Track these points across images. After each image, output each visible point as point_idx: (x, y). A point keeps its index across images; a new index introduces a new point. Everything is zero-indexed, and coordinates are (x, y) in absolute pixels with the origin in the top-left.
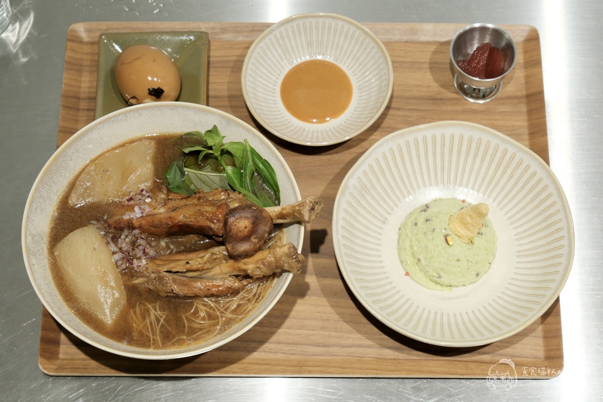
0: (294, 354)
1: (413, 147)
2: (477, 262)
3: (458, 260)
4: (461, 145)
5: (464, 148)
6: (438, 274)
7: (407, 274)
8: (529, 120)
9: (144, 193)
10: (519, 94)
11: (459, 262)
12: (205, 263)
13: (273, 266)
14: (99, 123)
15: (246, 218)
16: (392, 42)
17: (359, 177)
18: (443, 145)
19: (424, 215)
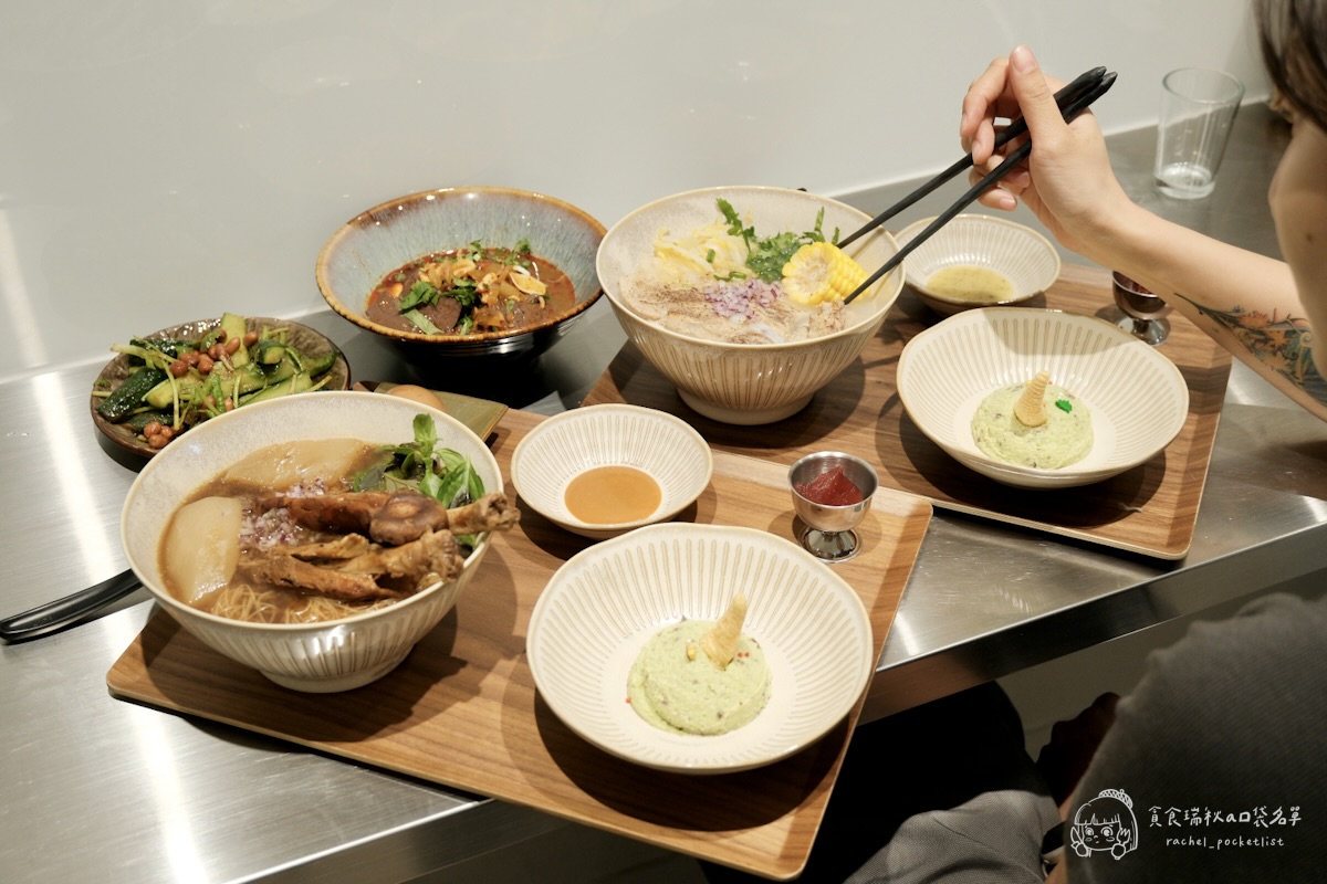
0: (435, 755)
1: (695, 553)
2: (723, 695)
3: (695, 682)
4: (760, 567)
5: (764, 572)
6: (665, 698)
7: (629, 701)
8: (880, 593)
9: (319, 483)
10: (880, 566)
11: (695, 686)
12: (341, 548)
13: (419, 557)
14: (303, 399)
15: (413, 504)
16: (737, 480)
17: (606, 559)
18: (737, 563)
19: (675, 635)
